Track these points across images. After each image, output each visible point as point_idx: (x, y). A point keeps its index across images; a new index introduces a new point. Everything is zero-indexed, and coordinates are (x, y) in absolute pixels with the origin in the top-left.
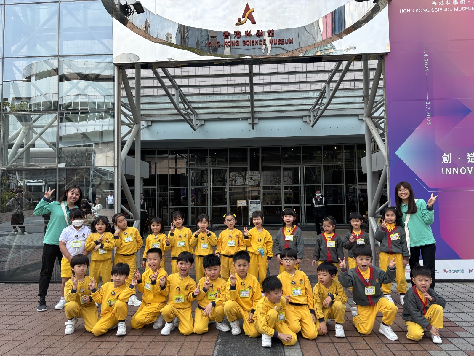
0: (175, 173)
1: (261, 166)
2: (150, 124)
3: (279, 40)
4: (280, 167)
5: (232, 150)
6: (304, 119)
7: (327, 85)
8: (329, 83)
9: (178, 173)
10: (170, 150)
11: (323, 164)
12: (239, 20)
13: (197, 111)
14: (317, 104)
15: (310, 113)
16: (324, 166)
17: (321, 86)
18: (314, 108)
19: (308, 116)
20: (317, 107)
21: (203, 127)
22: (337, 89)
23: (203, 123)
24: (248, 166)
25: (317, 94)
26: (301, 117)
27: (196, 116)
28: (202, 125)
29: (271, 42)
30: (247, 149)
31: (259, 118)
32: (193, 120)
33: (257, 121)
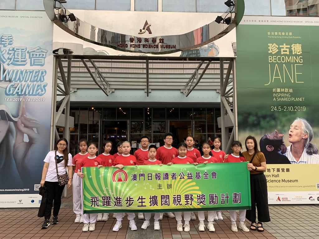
2: (76, 90)
7: (197, 71)
9: (94, 123)
10: (89, 108)
11: (193, 120)
12: (141, 31)
13: (109, 83)
14: (190, 82)
15: (185, 87)
18: (188, 85)
19: (184, 89)
20: (190, 84)
22: (203, 73)
24: (144, 121)
26: (180, 90)
27: (109, 86)
28: (113, 92)
29: (162, 47)
30: (143, 109)
31: (152, 90)
32: (106, 89)
33: (150, 91)
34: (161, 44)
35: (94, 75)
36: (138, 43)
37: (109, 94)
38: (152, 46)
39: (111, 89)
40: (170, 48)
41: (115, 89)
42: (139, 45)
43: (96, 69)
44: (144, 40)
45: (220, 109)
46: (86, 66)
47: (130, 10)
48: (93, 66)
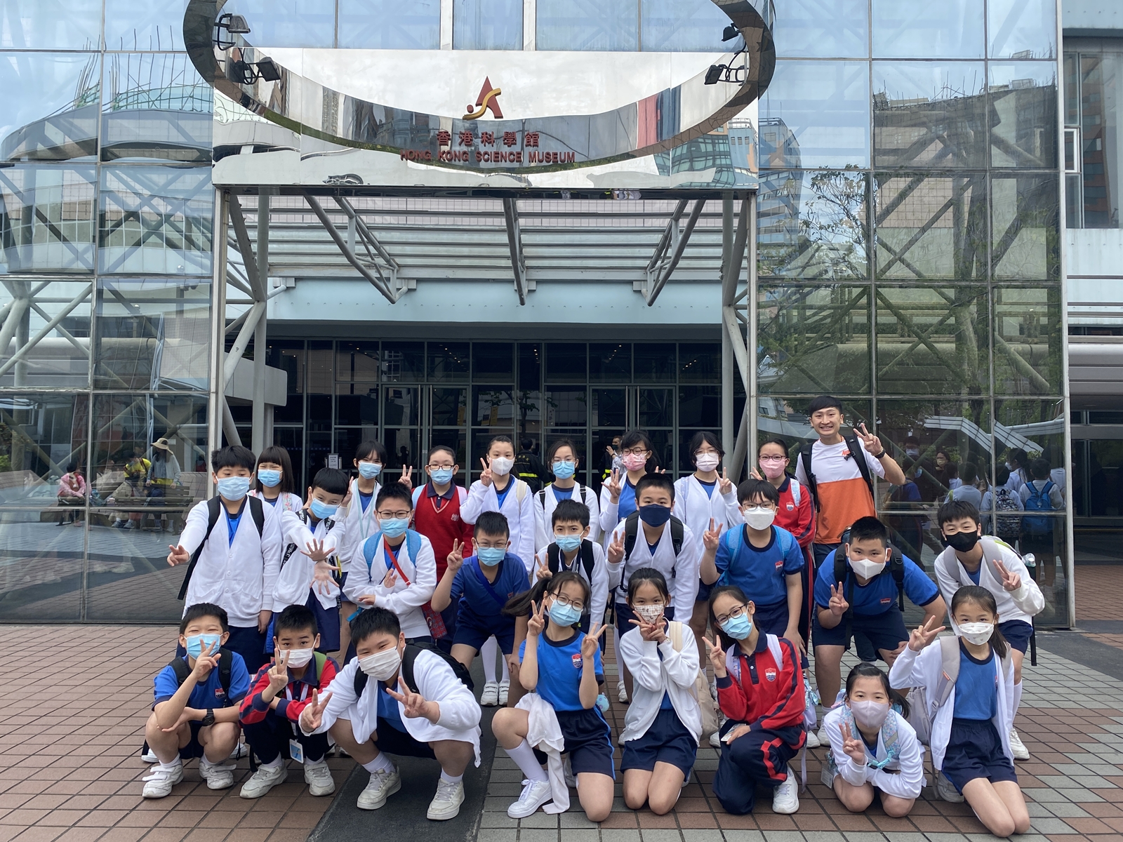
1: (543, 384)
2: (291, 283)
3: (548, 154)
4: (585, 386)
5: (481, 347)
6: (636, 286)
7: (674, 222)
8: (677, 220)
10: (337, 342)
11: (677, 385)
12: (470, 109)
13: (399, 261)
14: (658, 257)
15: (645, 273)
16: (681, 388)
17: (663, 224)
18: (653, 267)
19: (641, 281)
20: (659, 263)
21: (413, 294)
22: (690, 229)
24: (515, 384)
25: (657, 238)
26: (630, 282)
27: (397, 271)
28: (410, 290)
29: (532, 158)
30: (513, 344)
31: (539, 282)
32: (388, 279)
33: (533, 286)
34: (531, 149)
35: (344, 236)
36: (463, 148)
37: (396, 296)
38: (502, 156)
39: (404, 278)
40: (556, 162)
41: (419, 281)
42: (465, 153)
43: (351, 217)
45: (721, 344)
46: (315, 209)
48: (338, 207)
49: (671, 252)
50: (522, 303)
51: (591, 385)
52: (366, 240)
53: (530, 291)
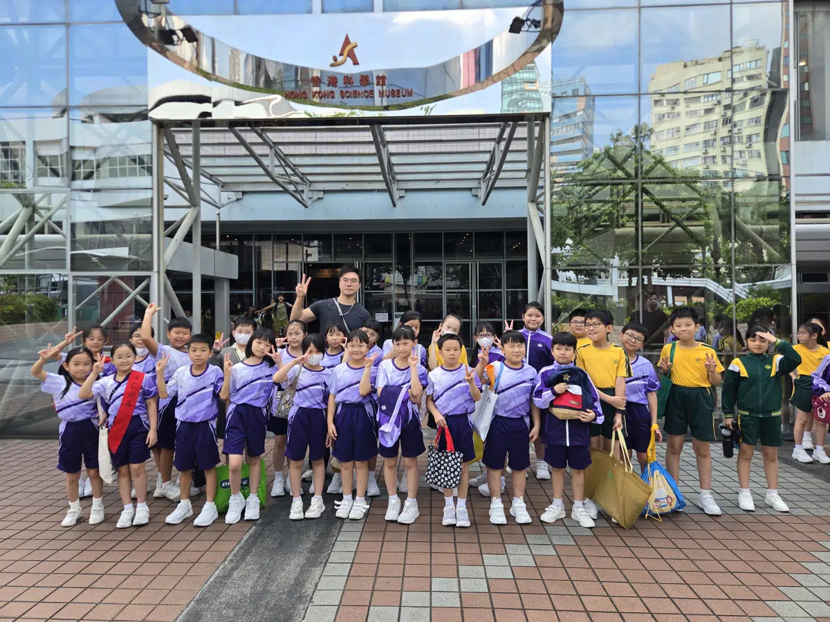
0: (285, 269)
1: (412, 262)
2: (240, 195)
3: (393, 91)
4: (441, 263)
5: (369, 237)
6: (474, 192)
7: (497, 145)
8: (499, 143)
9: (289, 269)
10: (274, 235)
11: (505, 260)
12: (335, 58)
13: (311, 178)
14: (488, 170)
15: (480, 183)
16: (507, 262)
17: (490, 146)
18: (484, 178)
19: (477, 188)
20: (488, 175)
21: (322, 201)
22: (506, 150)
23: (321, 195)
24: (393, 262)
25: (487, 157)
26: (470, 189)
27: (309, 186)
28: (319, 198)
29: (381, 94)
30: (391, 234)
31: (407, 190)
32: (303, 191)
33: (403, 193)
34: (380, 87)
35: (266, 162)
36: (331, 88)
37: (309, 203)
38: (359, 93)
39: (315, 191)
40: (399, 97)
41: (325, 192)
42: (332, 92)
43: (271, 148)
44: (343, 81)
45: (526, 232)
46: (242, 142)
47: (310, 11)
48: (261, 141)
49: (495, 168)
50: (395, 205)
51: (445, 261)
52: (283, 164)
53: (401, 197)
